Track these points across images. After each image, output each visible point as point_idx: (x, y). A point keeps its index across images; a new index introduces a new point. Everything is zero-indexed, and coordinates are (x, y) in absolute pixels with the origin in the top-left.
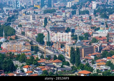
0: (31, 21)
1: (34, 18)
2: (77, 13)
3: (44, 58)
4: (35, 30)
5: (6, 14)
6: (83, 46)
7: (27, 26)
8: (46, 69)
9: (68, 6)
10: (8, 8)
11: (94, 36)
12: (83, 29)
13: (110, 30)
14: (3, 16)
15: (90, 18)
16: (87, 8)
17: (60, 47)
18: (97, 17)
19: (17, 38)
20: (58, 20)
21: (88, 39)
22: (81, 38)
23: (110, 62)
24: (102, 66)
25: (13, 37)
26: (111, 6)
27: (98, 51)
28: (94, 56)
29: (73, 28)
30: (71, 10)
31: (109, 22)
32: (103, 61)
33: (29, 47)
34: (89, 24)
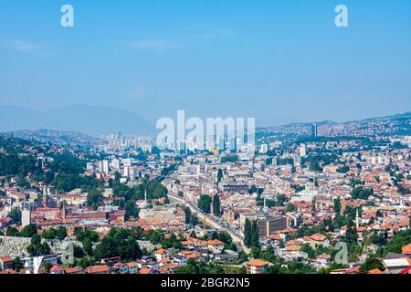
0: (198, 174)
1: (202, 169)
2: (274, 161)
3: (196, 238)
4: (199, 190)
5: (160, 163)
6: (268, 217)
7: (189, 183)
8: (194, 255)
9: (261, 151)
10: (167, 154)
11: (294, 200)
12: (277, 188)
13: (320, 190)
14: (156, 166)
15: (294, 170)
16: (292, 155)
17: (233, 217)
18: (304, 169)
19: (167, 201)
20: (241, 173)
21: (282, 205)
22: (271, 204)
23: (308, 245)
24: (294, 252)
25: (161, 200)
26: (331, 152)
27: (295, 224)
28: (285, 233)
29: (260, 187)
30: (267, 157)
31: (322, 177)
32: (297, 244)
33: (183, 218)
34: (289, 180)
